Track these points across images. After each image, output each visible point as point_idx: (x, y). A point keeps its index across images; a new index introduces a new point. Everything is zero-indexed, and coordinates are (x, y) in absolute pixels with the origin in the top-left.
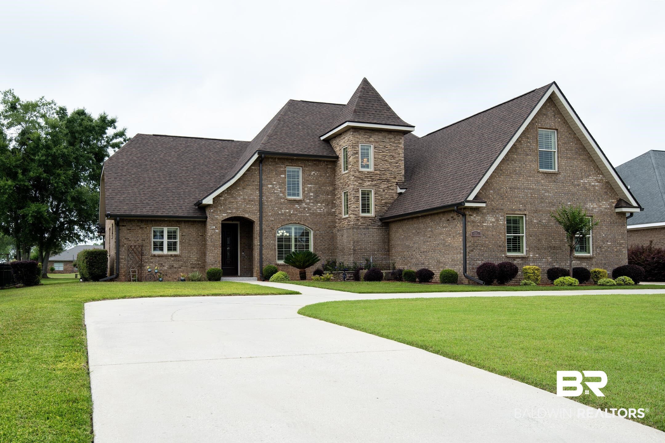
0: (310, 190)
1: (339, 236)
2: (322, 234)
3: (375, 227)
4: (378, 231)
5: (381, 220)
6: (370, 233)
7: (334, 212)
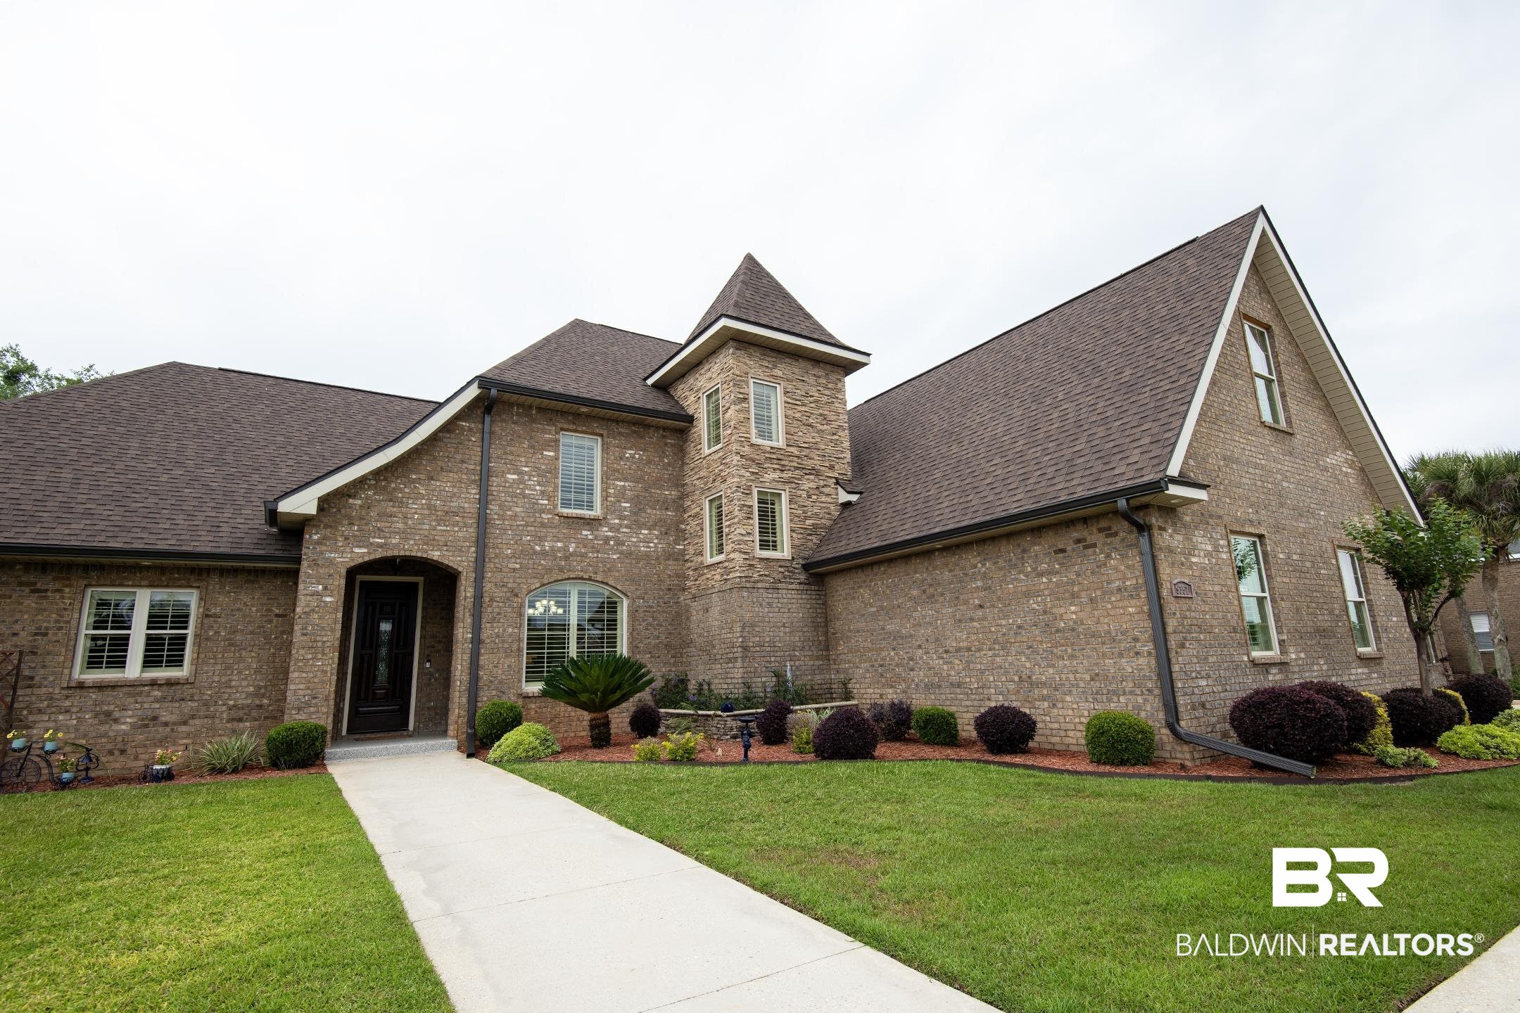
0: (621, 495)
1: (697, 611)
2: (652, 607)
3: (793, 586)
4: (799, 596)
5: (806, 567)
6: (781, 601)
7: (683, 552)
